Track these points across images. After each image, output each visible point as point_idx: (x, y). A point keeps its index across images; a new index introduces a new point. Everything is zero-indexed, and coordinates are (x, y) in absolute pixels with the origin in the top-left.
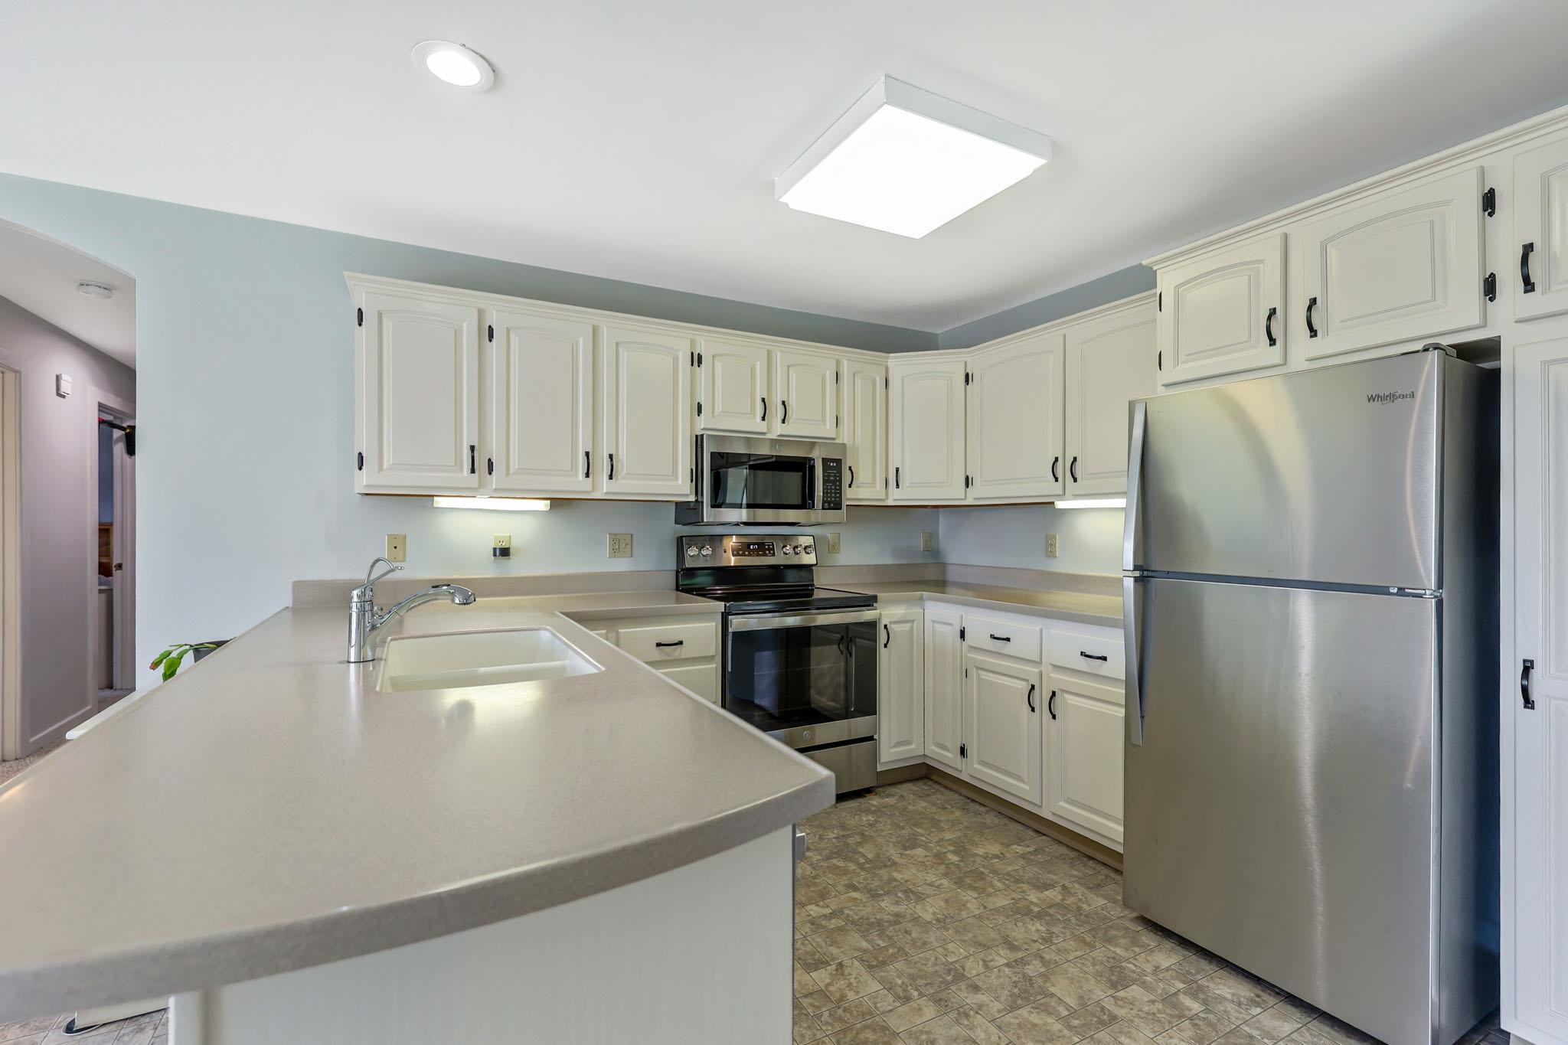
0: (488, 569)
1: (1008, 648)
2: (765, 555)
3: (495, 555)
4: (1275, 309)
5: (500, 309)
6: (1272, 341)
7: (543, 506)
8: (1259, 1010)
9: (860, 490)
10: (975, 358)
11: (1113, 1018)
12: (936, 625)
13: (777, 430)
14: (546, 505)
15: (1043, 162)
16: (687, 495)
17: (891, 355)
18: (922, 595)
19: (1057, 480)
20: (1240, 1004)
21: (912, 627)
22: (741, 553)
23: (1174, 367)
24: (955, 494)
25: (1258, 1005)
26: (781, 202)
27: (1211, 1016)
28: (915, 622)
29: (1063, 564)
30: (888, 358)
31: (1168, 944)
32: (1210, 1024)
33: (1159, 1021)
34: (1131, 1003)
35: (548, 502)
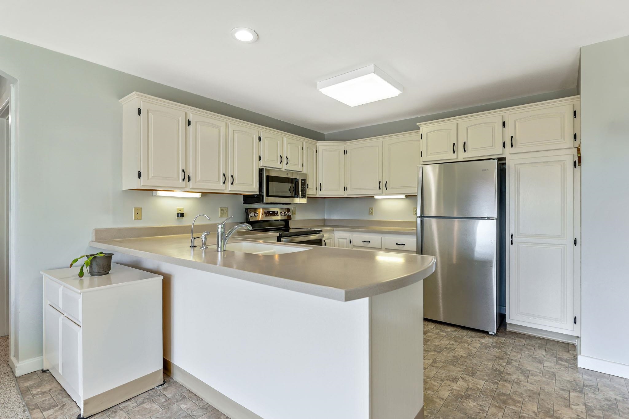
0: (174, 223)
1: (369, 245)
2: (275, 216)
3: (178, 216)
4: (455, 143)
5: (193, 113)
6: (454, 152)
7: (198, 195)
8: (457, 332)
9: (309, 191)
10: (349, 145)
11: (429, 340)
12: (339, 239)
13: (284, 167)
14: (200, 195)
15: (401, 93)
16: (256, 192)
17: (318, 141)
18: (334, 229)
19: (380, 189)
20: (453, 332)
21: (331, 241)
22: (267, 215)
23: (426, 156)
24: (340, 193)
25: (457, 331)
26: (319, 91)
27: (449, 335)
28: (332, 239)
29: (376, 217)
30: (317, 142)
31: (430, 323)
32: (449, 337)
33: (438, 338)
34: (430, 336)
35: (201, 194)
